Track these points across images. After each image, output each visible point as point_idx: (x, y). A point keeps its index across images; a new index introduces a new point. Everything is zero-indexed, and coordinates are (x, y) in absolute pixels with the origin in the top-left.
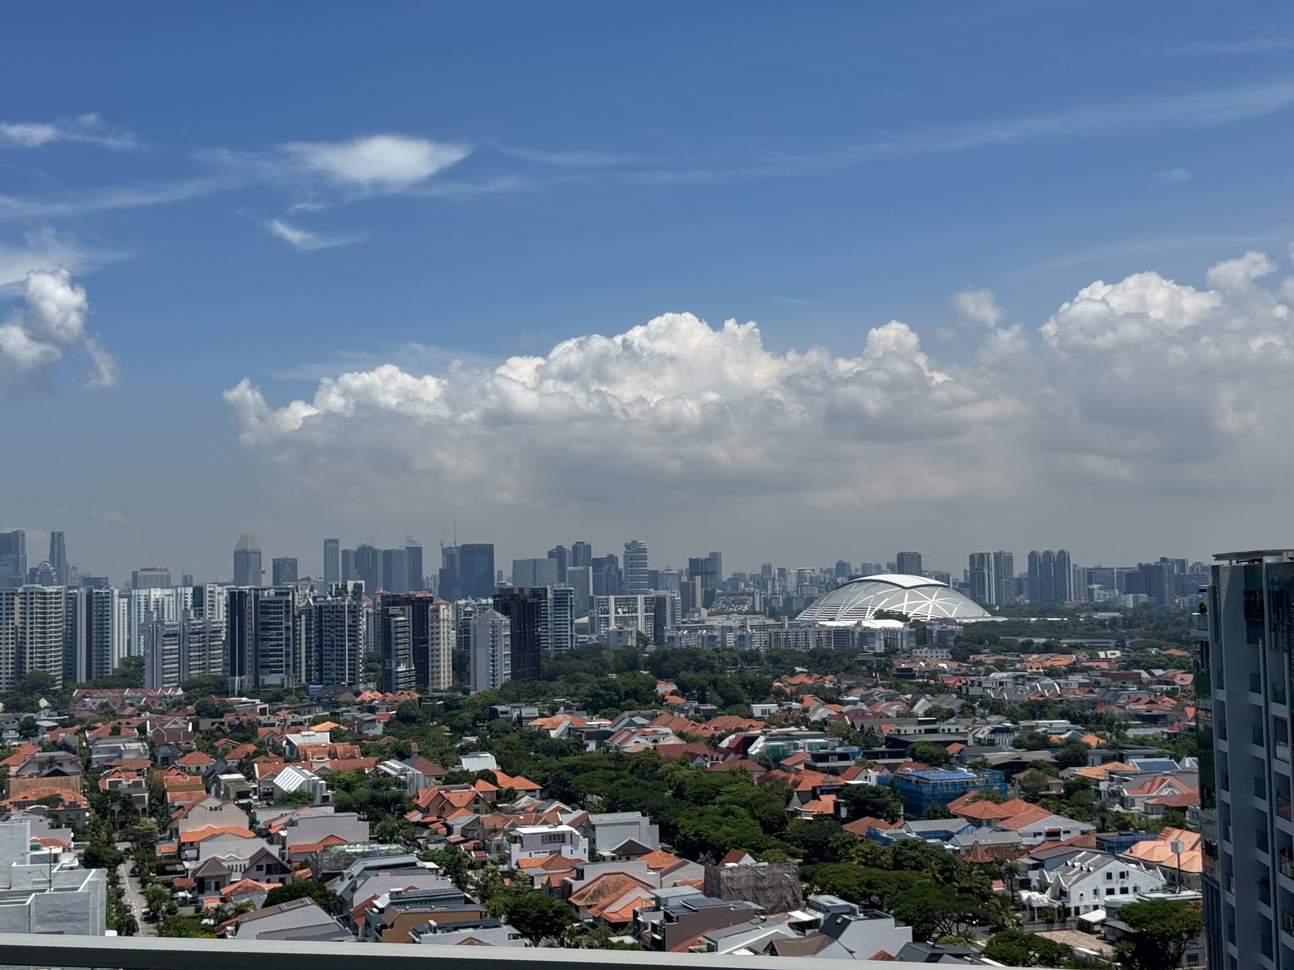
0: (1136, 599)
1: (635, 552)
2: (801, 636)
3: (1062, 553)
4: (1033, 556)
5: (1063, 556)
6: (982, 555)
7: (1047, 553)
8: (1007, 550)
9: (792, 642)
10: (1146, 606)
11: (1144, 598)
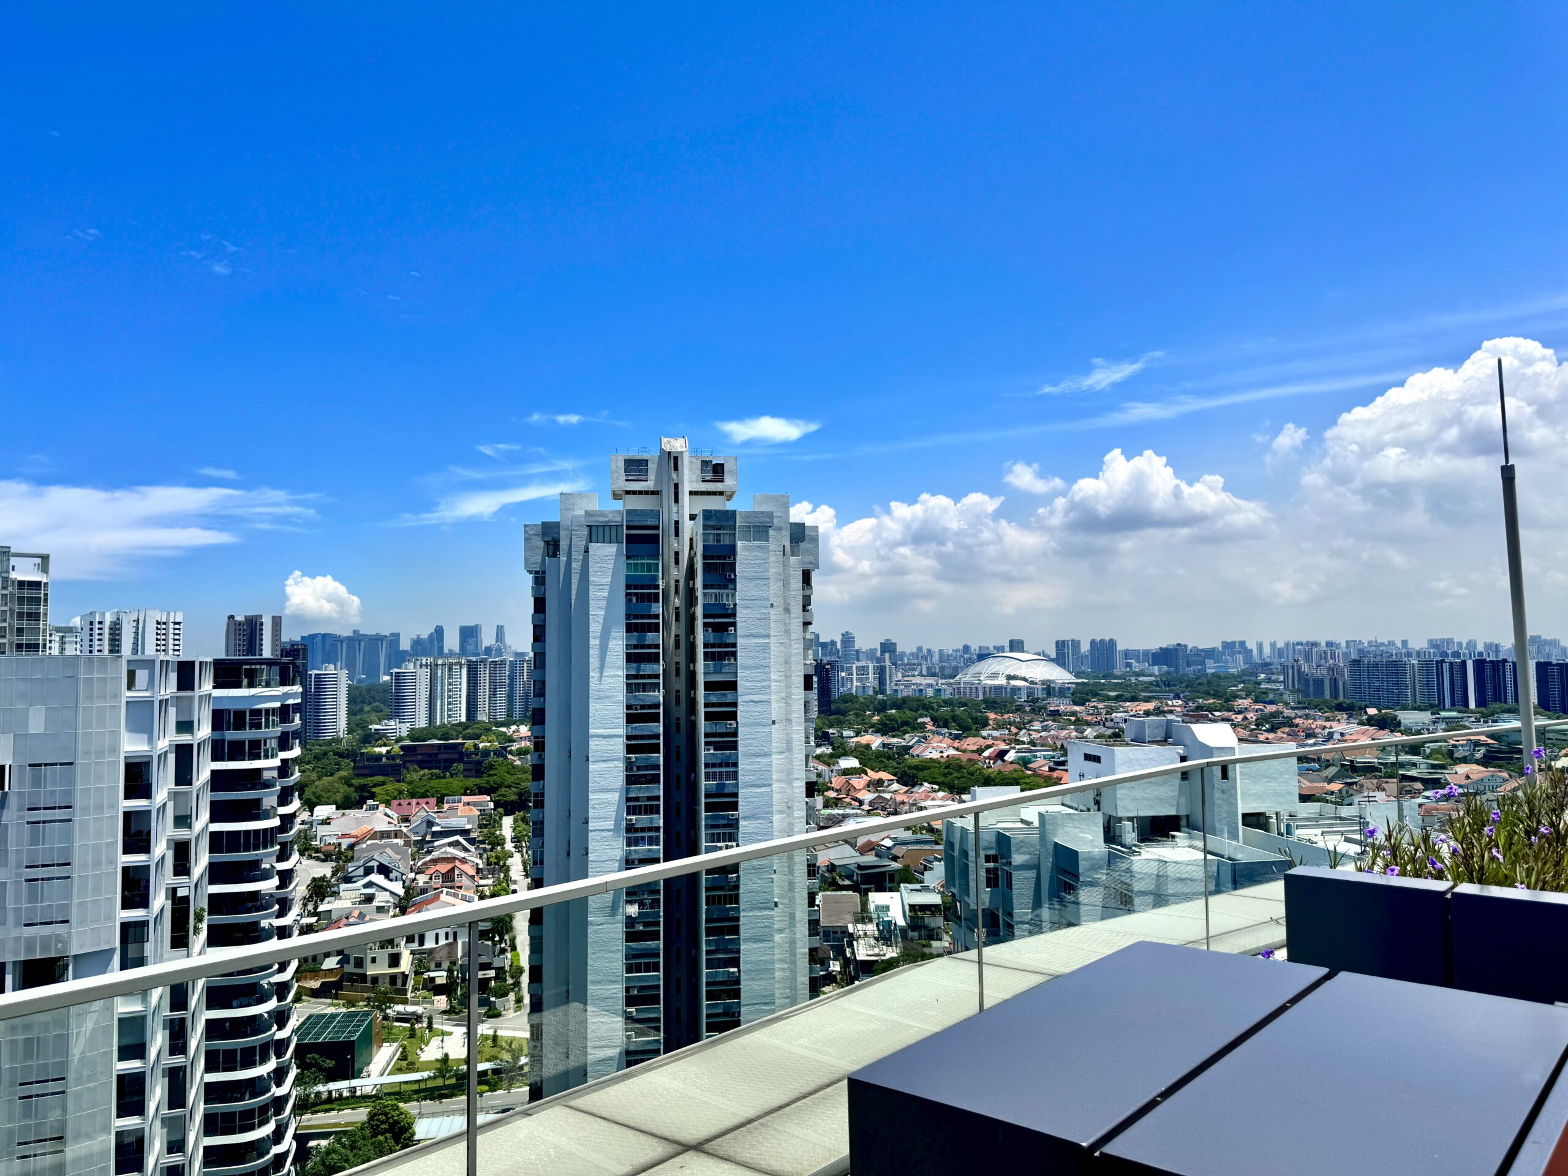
0: (1160, 669)
1: (847, 638)
2: (974, 690)
3: (1111, 640)
4: (1093, 642)
5: (1112, 643)
6: (1064, 642)
7: (1102, 640)
8: (1077, 639)
9: (968, 693)
10: (1168, 673)
11: (1165, 668)
